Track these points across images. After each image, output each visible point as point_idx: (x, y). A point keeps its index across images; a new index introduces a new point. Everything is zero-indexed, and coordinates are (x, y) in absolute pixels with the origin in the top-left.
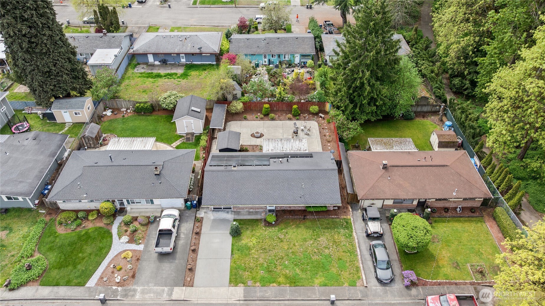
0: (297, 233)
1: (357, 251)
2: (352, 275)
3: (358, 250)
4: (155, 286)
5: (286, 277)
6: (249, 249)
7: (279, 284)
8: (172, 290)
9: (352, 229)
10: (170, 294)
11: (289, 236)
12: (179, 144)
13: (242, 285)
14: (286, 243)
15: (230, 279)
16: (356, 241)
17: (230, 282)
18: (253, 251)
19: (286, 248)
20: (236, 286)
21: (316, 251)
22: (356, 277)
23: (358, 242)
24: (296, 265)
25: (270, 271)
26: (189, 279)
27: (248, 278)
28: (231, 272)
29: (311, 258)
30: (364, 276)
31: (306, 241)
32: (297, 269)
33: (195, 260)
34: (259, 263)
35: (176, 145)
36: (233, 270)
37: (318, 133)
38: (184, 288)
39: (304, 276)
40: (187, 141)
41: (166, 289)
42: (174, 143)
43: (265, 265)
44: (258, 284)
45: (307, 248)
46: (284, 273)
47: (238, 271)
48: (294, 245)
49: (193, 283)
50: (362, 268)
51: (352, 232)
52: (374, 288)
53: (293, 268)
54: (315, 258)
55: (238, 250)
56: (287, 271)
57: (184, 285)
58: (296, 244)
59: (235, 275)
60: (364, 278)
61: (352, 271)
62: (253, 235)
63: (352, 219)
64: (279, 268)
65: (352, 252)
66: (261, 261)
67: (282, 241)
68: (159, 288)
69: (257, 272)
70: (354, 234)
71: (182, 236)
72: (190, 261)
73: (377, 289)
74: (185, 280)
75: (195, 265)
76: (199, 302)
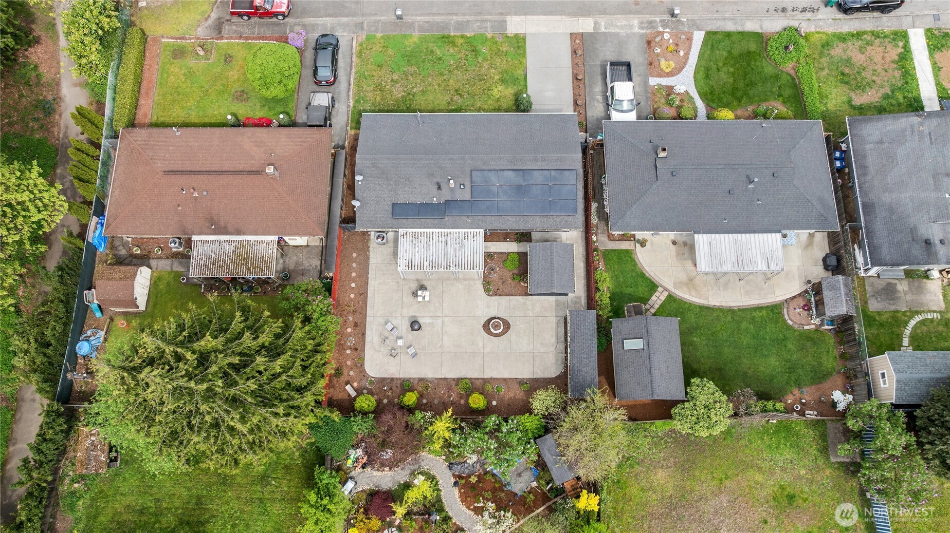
0: (433, 103)
1: (354, 79)
2: (368, 48)
3: (352, 79)
4: (618, 33)
5: (453, 44)
6: (503, 81)
7: (462, 37)
8: (595, 28)
9: (352, 111)
10: (596, 23)
11: (446, 98)
12: (654, 298)
13: (509, 35)
14: (451, 88)
15: (525, 43)
16: (351, 93)
17: (524, 39)
18: (497, 77)
19: (451, 81)
20: (516, 35)
21: (410, 78)
22: (365, 46)
23: (349, 91)
24: (440, 59)
25: (473, 51)
26: (578, 41)
27: (501, 43)
28: (525, 52)
29: (418, 68)
30: (354, 45)
31: (423, 91)
32: (439, 53)
33: (575, 65)
34: (489, 62)
35: (657, 294)
36: (522, 52)
37: (368, 333)
38: (581, 31)
39: (431, 45)
40: (640, 307)
41: (603, 30)
42: (663, 298)
43: (480, 59)
44: (489, 36)
45: (423, 81)
46: (456, 49)
47: (516, 51)
48: (439, 85)
49: (571, 38)
50: (354, 56)
51: (354, 107)
52: (345, 34)
53: (444, 55)
54: (413, 69)
55: (518, 79)
56: (452, 51)
57: (582, 34)
58: (436, 87)
59: (519, 47)
60: (354, 43)
61: (368, 52)
62: (498, 100)
63: (349, 128)
64: (462, 55)
65: (361, 77)
66: (486, 64)
67: (456, 91)
68: (611, 30)
69: (490, 49)
70: (351, 105)
71: (600, 98)
72: (580, 64)
73: (342, 32)
74: (582, 40)
75: (572, 59)
76: (559, 17)
